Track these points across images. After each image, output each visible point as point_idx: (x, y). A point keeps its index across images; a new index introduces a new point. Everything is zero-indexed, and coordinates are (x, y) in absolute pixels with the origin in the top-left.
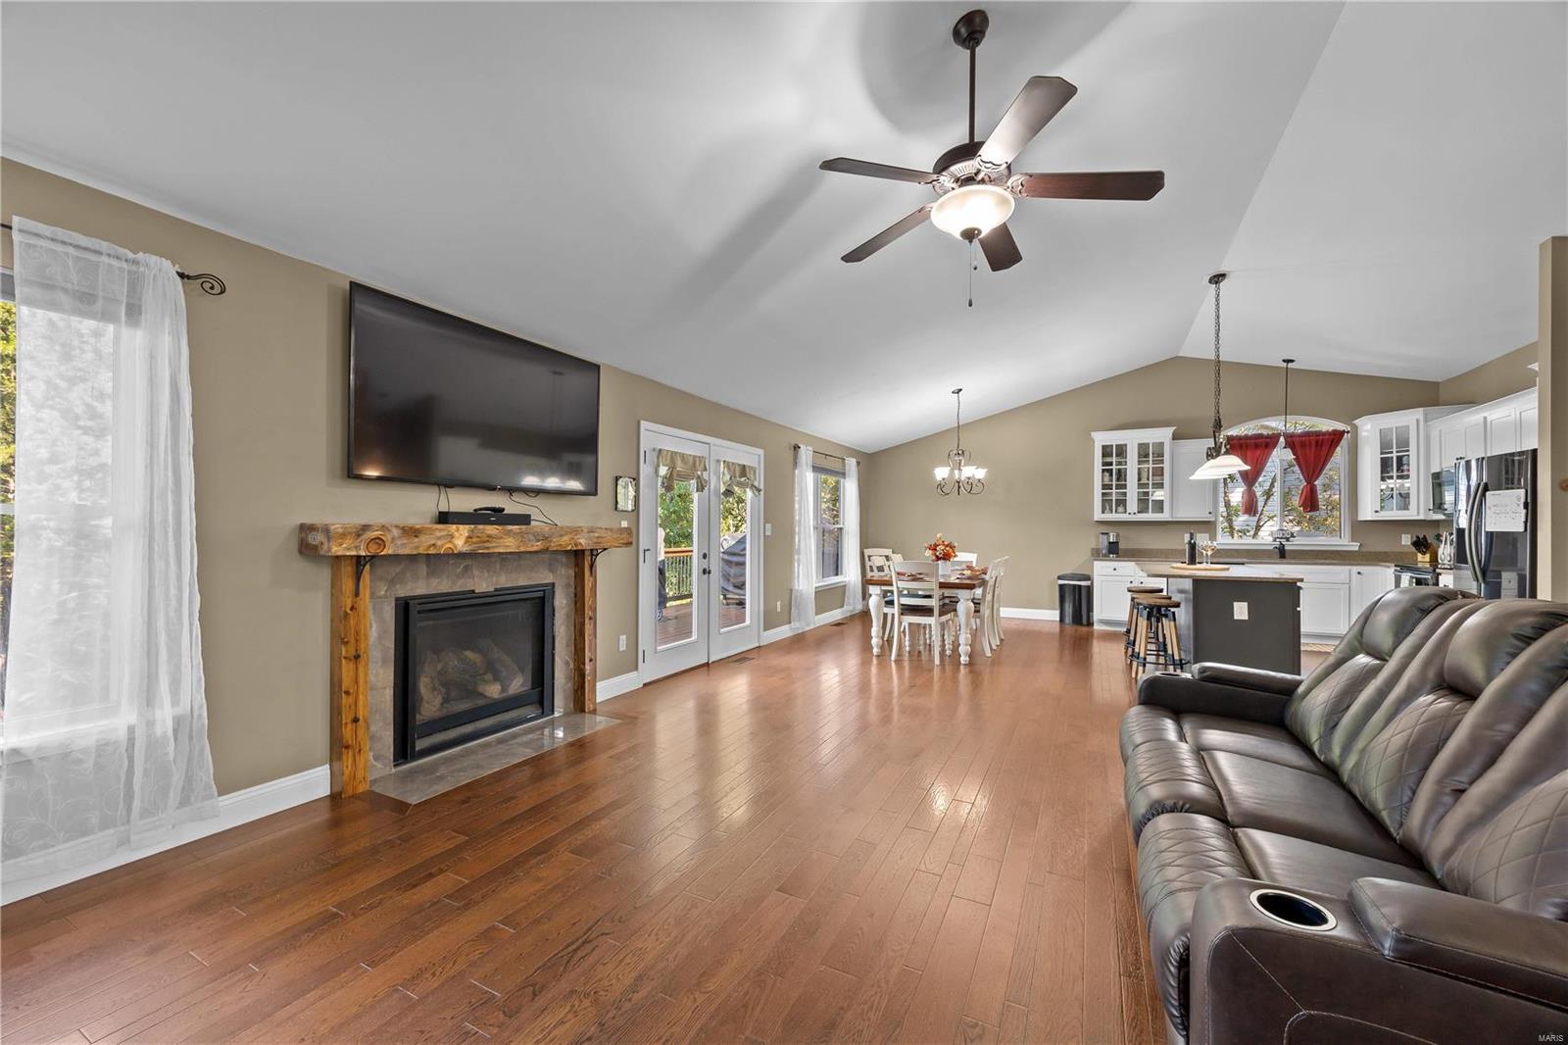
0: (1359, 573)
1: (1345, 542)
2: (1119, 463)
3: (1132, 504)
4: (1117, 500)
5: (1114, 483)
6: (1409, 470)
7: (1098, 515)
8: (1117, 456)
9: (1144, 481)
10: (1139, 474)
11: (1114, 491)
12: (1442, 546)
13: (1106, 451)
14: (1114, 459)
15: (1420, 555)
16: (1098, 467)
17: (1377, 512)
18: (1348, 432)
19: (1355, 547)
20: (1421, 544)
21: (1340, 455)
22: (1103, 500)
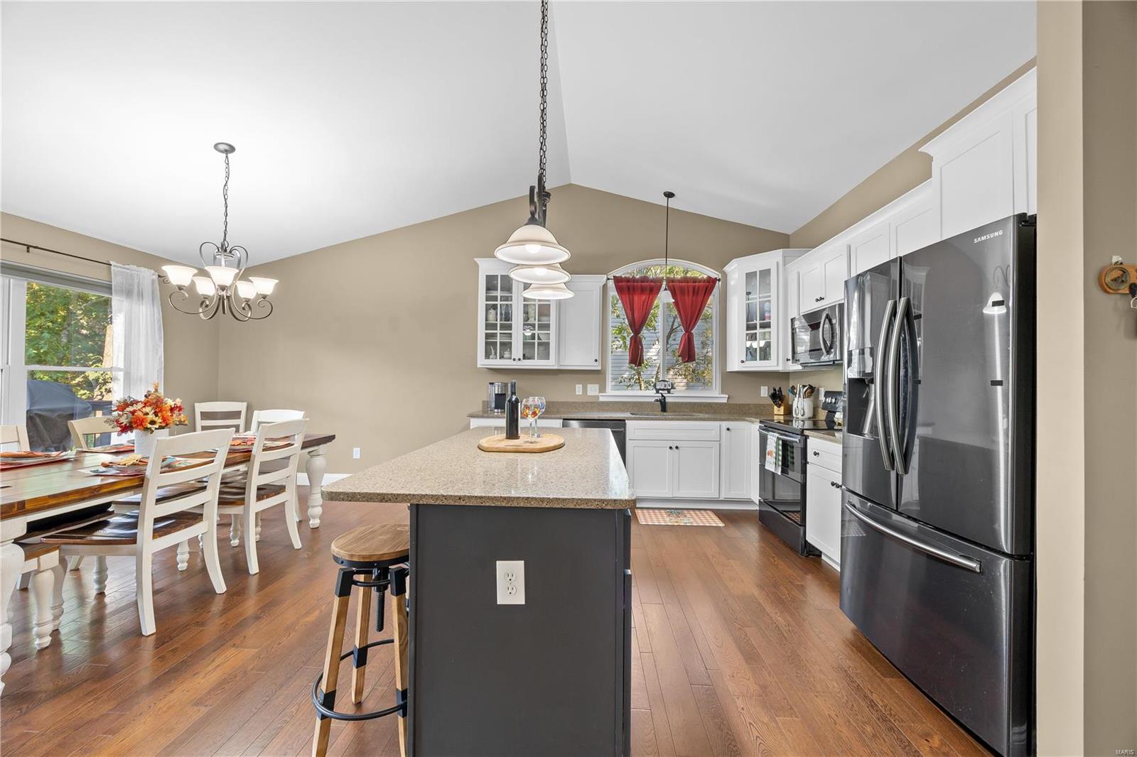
0: (728, 429)
1: (715, 394)
2: (507, 299)
3: (517, 350)
4: (501, 343)
5: (499, 322)
6: (770, 318)
7: (482, 362)
8: (501, 290)
9: (531, 321)
10: (526, 313)
11: (498, 331)
12: (796, 399)
13: (491, 283)
14: (499, 293)
15: (775, 407)
16: (482, 303)
17: (743, 362)
18: (719, 280)
19: (723, 399)
20: (777, 397)
21: (713, 300)
22: (486, 343)
